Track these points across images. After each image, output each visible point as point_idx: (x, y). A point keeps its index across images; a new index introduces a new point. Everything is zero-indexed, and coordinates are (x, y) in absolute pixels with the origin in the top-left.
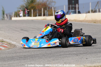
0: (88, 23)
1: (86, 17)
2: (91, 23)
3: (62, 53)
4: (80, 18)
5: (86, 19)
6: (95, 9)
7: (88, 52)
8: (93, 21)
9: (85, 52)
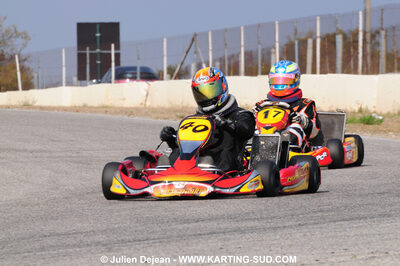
0: (157, 118)
1: (147, 95)
2: (165, 119)
3: (49, 241)
4: (124, 99)
5: (148, 104)
6: (182, 64)
7: (152, 236)
8: (176, 111)
9: (140, 237)
